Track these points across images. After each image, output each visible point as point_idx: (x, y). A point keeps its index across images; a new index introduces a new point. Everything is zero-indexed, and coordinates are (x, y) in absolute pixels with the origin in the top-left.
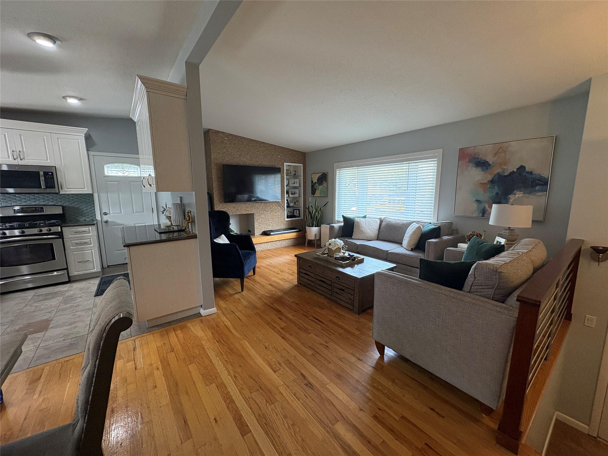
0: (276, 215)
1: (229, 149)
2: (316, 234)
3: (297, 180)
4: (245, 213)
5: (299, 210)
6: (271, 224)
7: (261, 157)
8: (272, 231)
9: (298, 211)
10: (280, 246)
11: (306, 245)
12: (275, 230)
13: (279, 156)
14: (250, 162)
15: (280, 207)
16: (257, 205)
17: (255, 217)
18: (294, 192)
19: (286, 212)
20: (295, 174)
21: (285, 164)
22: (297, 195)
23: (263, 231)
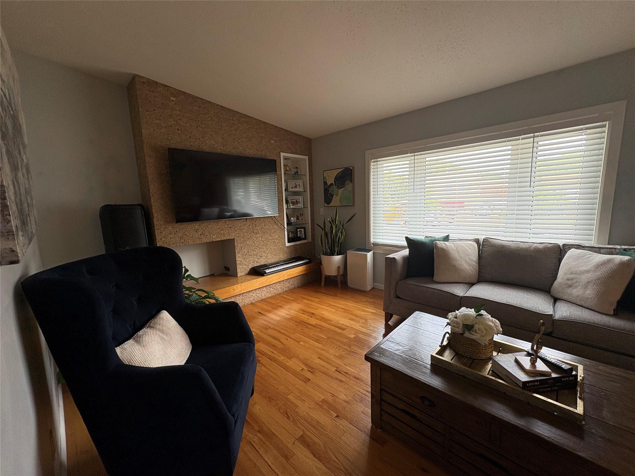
0: (270, 238)
1: (180, 119)
2: (339, 267)
3: (300, 182)
4: (217, 240)
5: (304, 228)
6: (263, 254)
7: (242, 139)
8: (267, 266)
9: (303, 230)
10: (280, 291)
11: (323, 284)
12: (271, 264)
13: (272, 141)
14: (222, 148)
15: (277, 225)
16: (238, 224)
17: (236, 244)
18: (295, 201)
19: (286, 232)
20: (297, 172)
21: (282, 154)
22: (300, 205)
23: (250, 267)
